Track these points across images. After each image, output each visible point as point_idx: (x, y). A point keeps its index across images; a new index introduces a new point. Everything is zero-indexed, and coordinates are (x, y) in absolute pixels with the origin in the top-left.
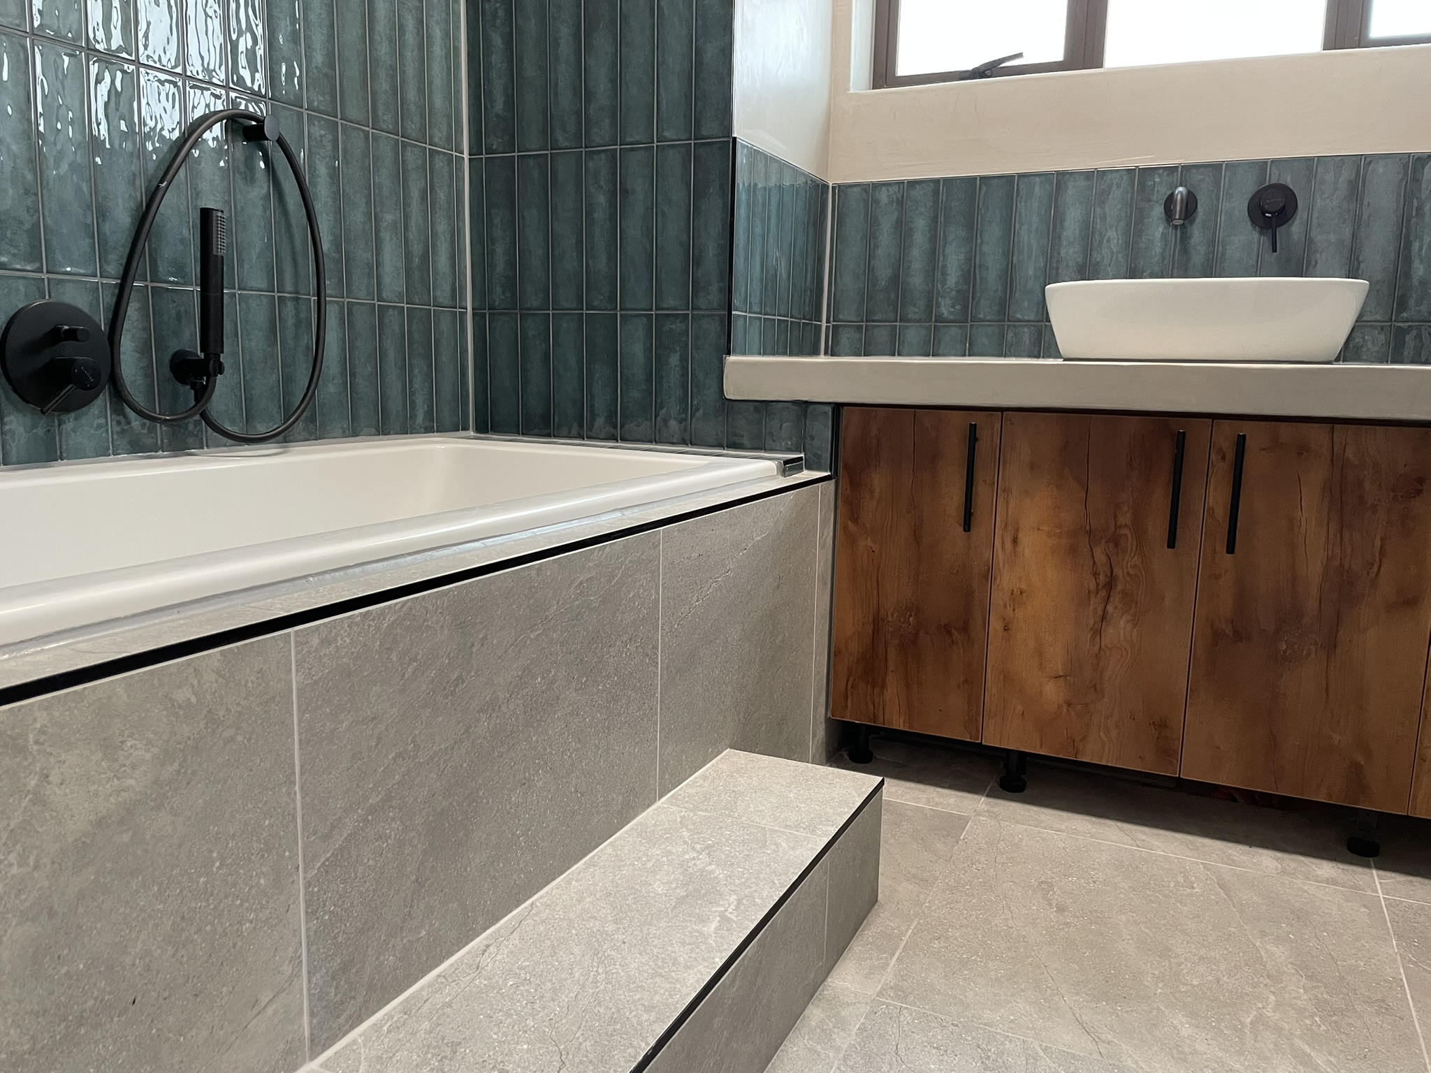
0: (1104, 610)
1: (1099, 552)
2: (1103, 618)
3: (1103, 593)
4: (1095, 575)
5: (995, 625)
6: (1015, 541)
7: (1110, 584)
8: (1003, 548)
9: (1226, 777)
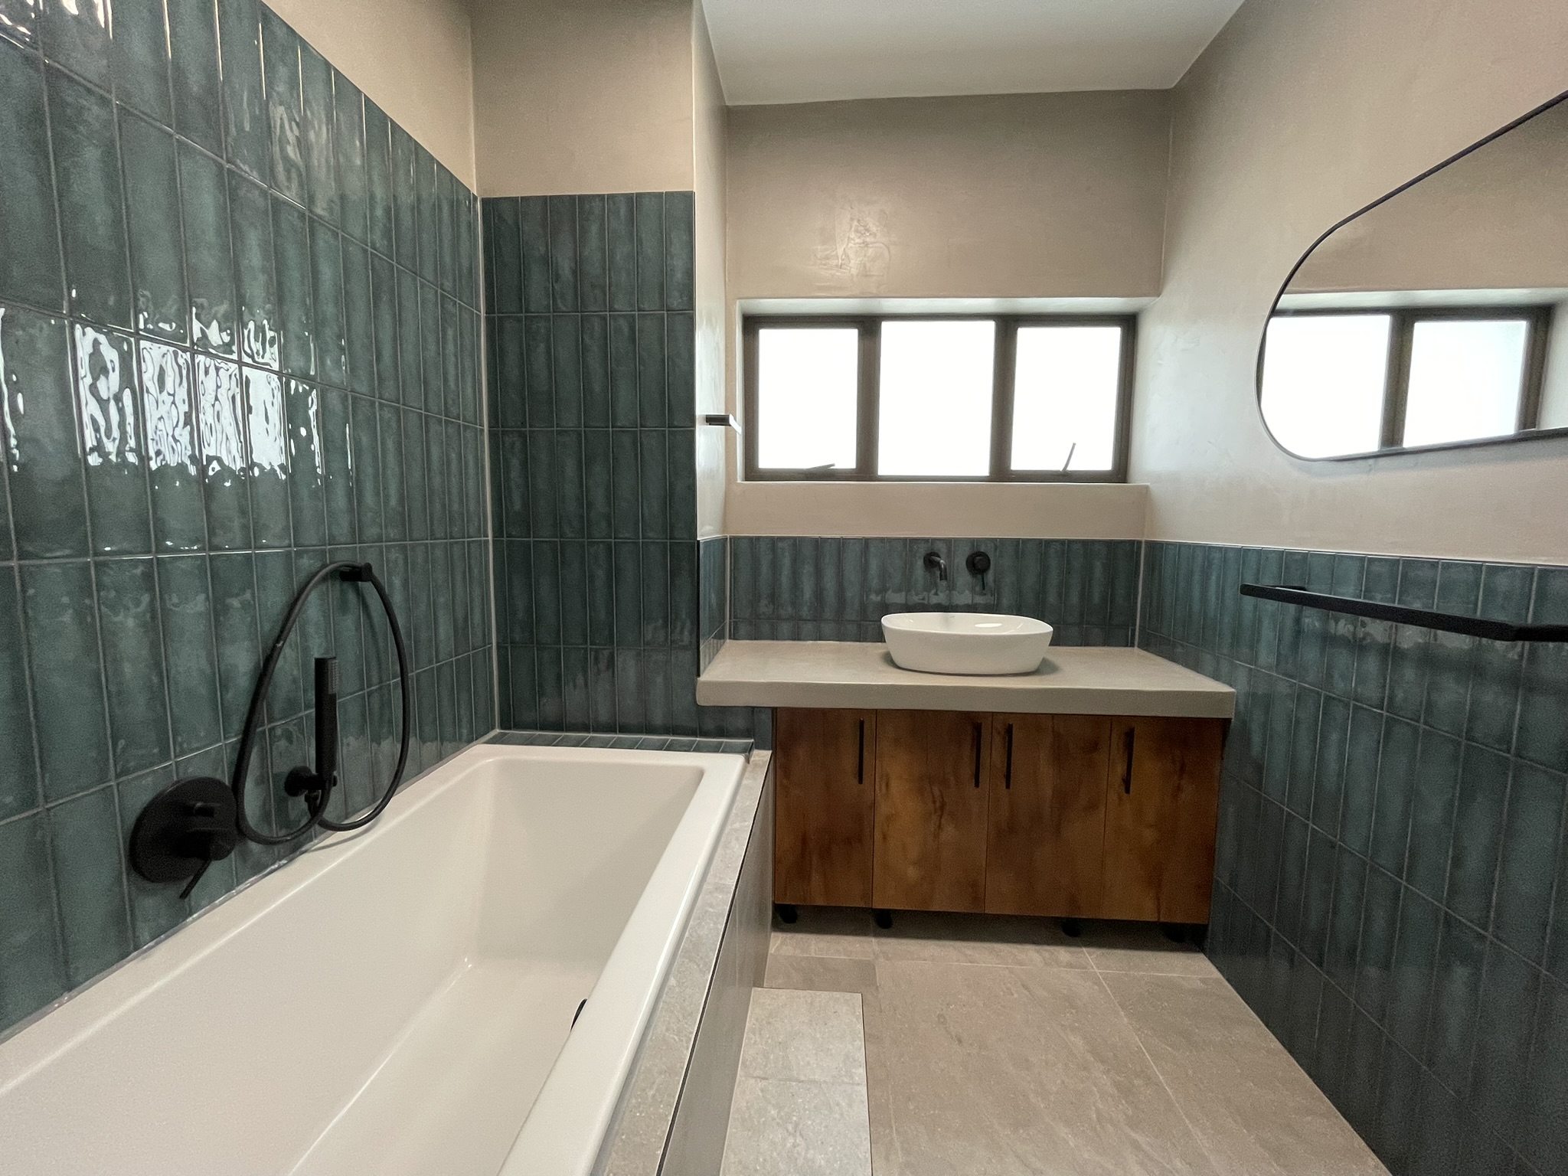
0: (940, 823)
1: (936, 790)
2: (939, 827)
3: (939, 813)
4: (934, 802)
5: (878, 836)
6: (887, 785)
7: (942, 808)
8: (880, 790)
9: (1008, 910)
